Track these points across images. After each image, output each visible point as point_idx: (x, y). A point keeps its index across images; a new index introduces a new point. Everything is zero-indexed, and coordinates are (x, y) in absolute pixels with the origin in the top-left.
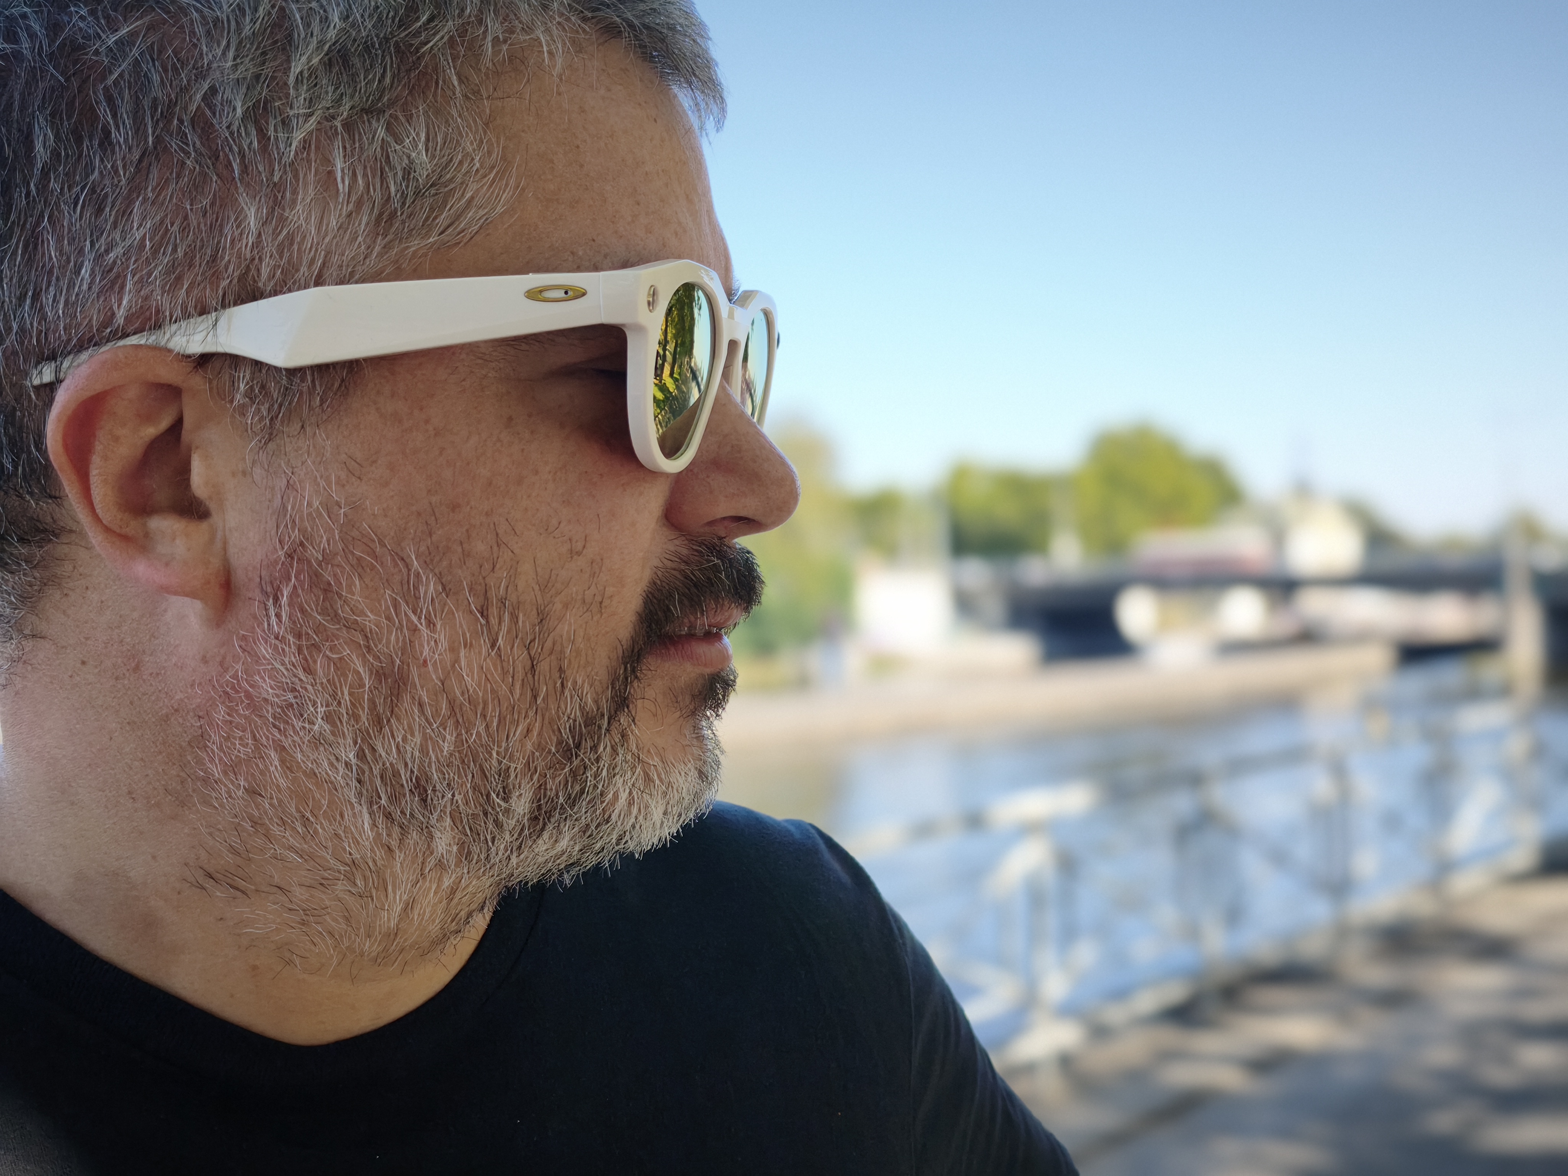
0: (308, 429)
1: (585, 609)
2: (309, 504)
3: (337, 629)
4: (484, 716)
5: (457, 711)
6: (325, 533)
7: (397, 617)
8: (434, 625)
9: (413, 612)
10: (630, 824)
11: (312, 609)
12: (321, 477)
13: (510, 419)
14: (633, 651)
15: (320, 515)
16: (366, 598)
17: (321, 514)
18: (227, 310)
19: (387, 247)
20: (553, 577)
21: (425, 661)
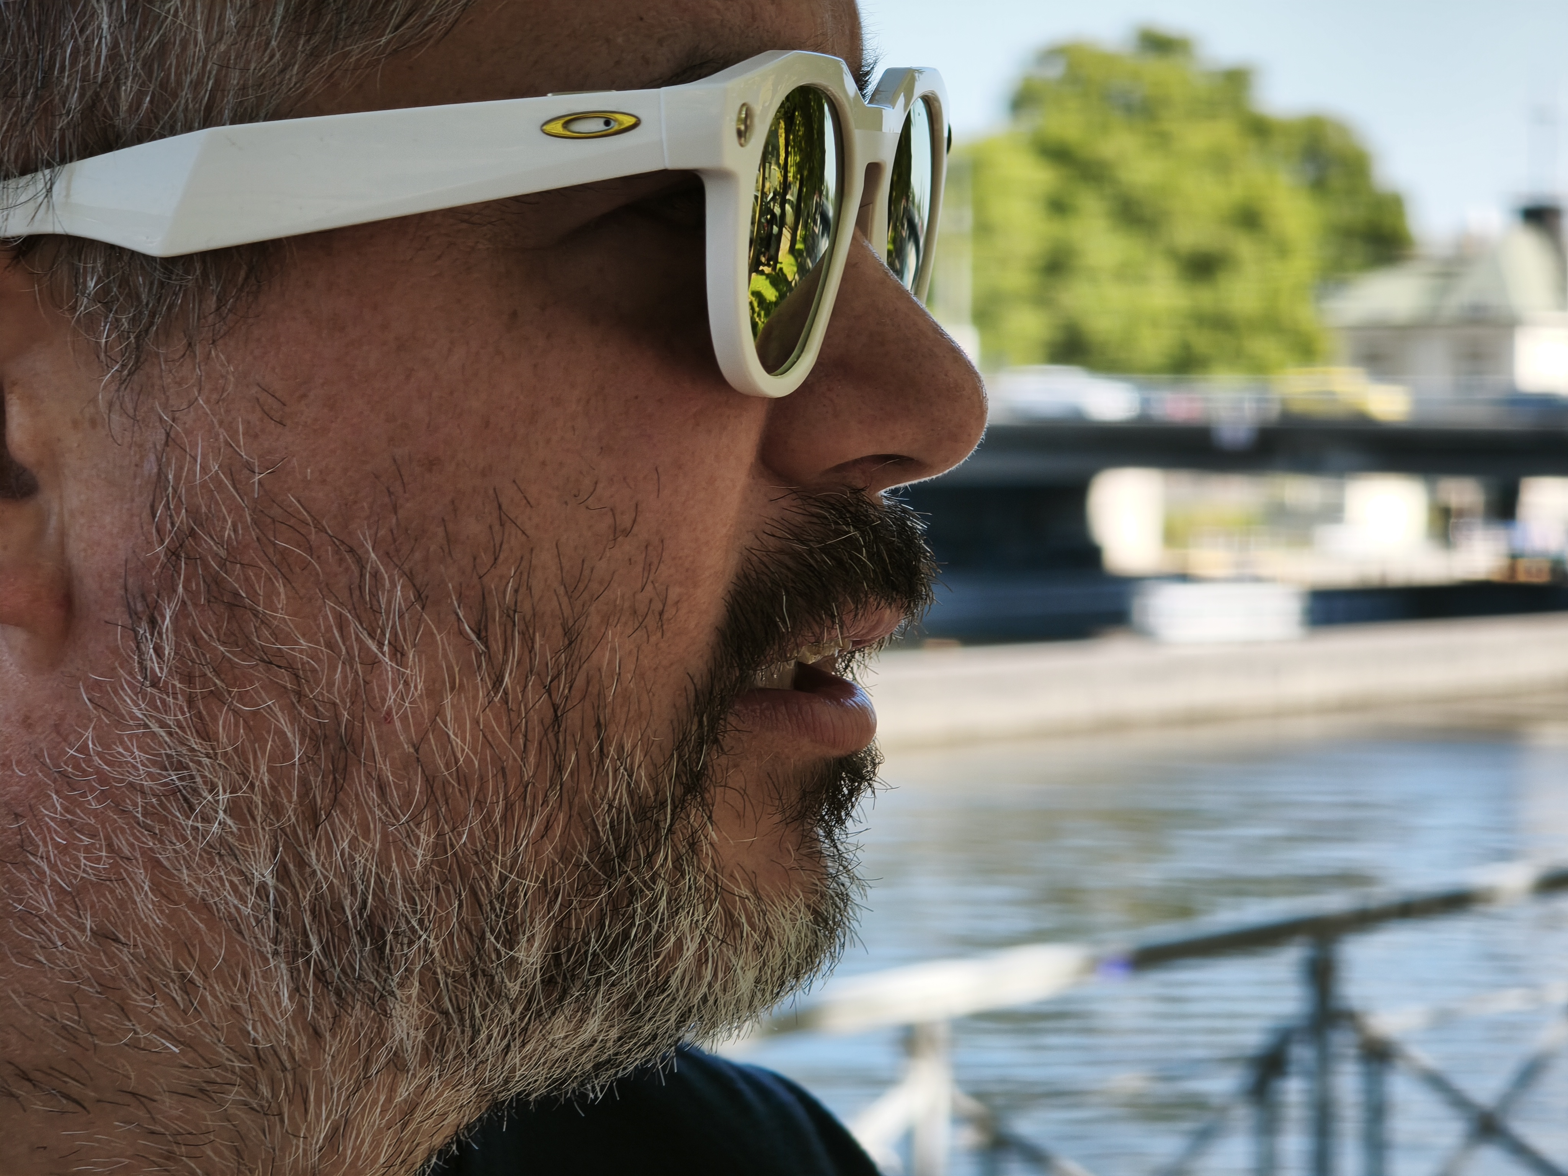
0: (198, 349)
1: (636, 625)
2: (204, 469)
3: (252, 667)
4: (480, 803)
5: (438, 794)
6: (229, 513)
7: (344, 644)
8: (403, 655)
9: (369, 634)
10: (699, 995)
11: (210, 636)
12: (221, 423)
13: (514, 314)
14: (711, 693)
15: (220, 484)
16: (295, 615)
17: (221, 482)
18: (68, 166)
19: (315, 55)
20: (587, 572)
21: (389, 713)
